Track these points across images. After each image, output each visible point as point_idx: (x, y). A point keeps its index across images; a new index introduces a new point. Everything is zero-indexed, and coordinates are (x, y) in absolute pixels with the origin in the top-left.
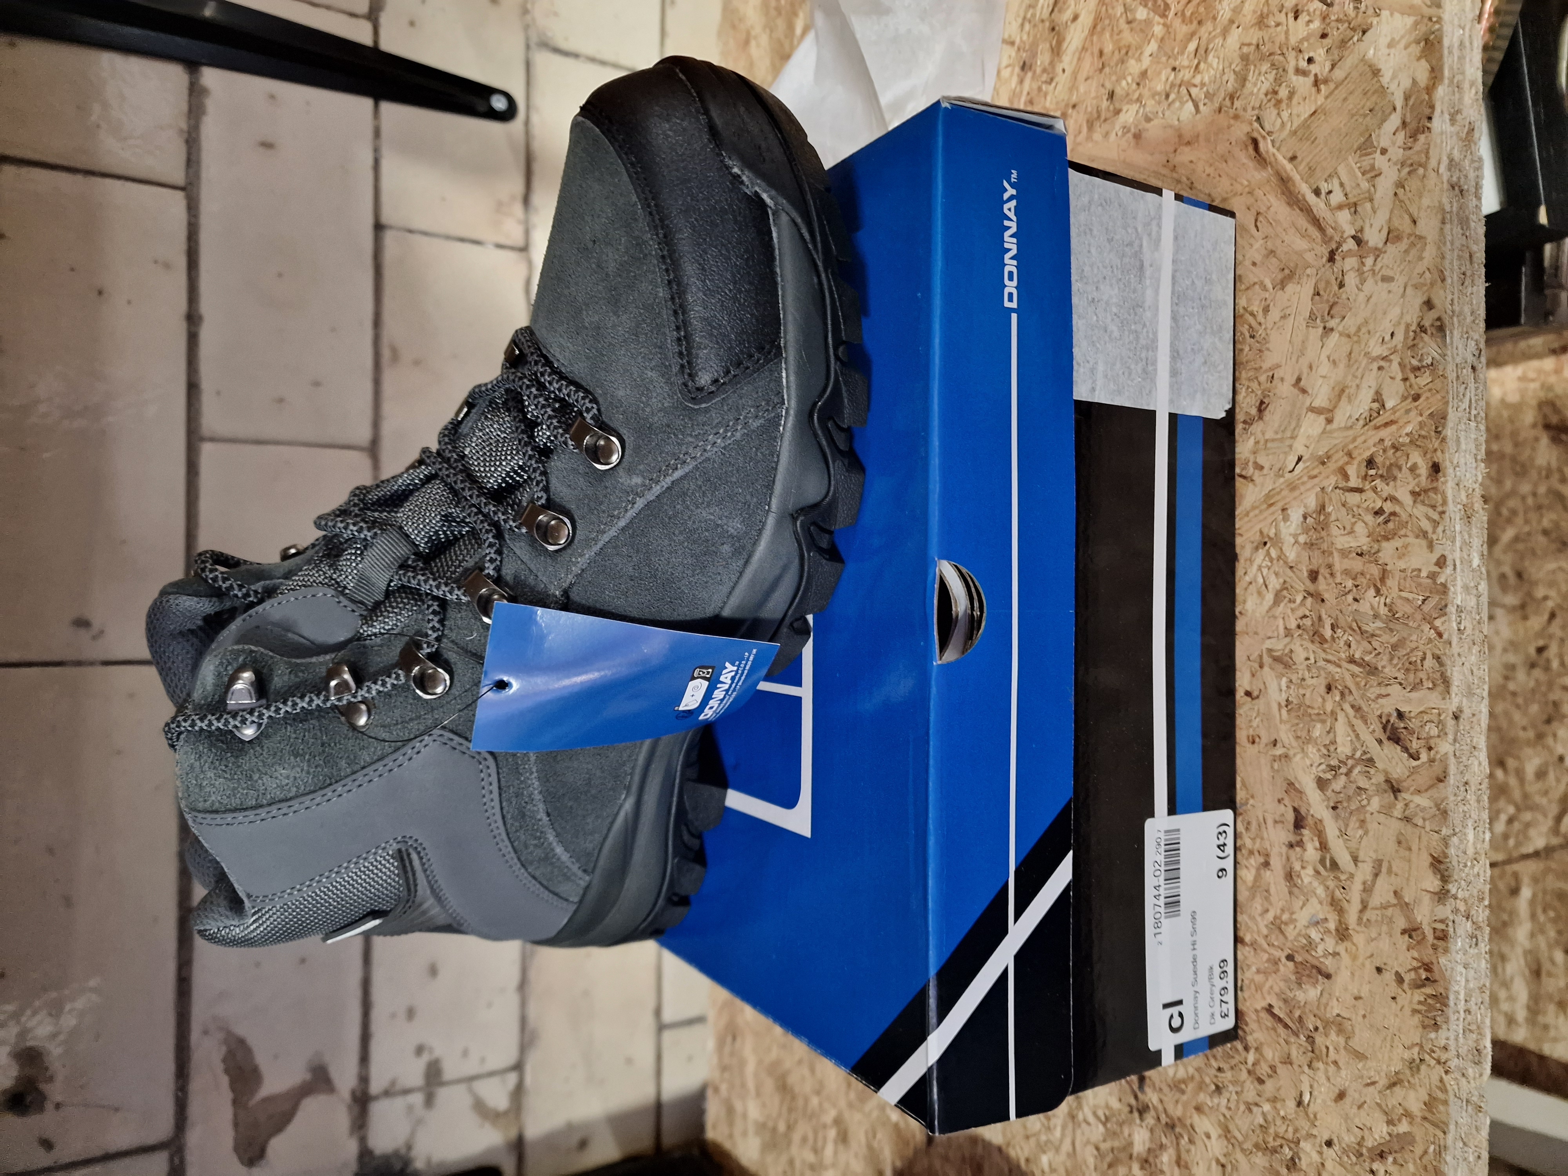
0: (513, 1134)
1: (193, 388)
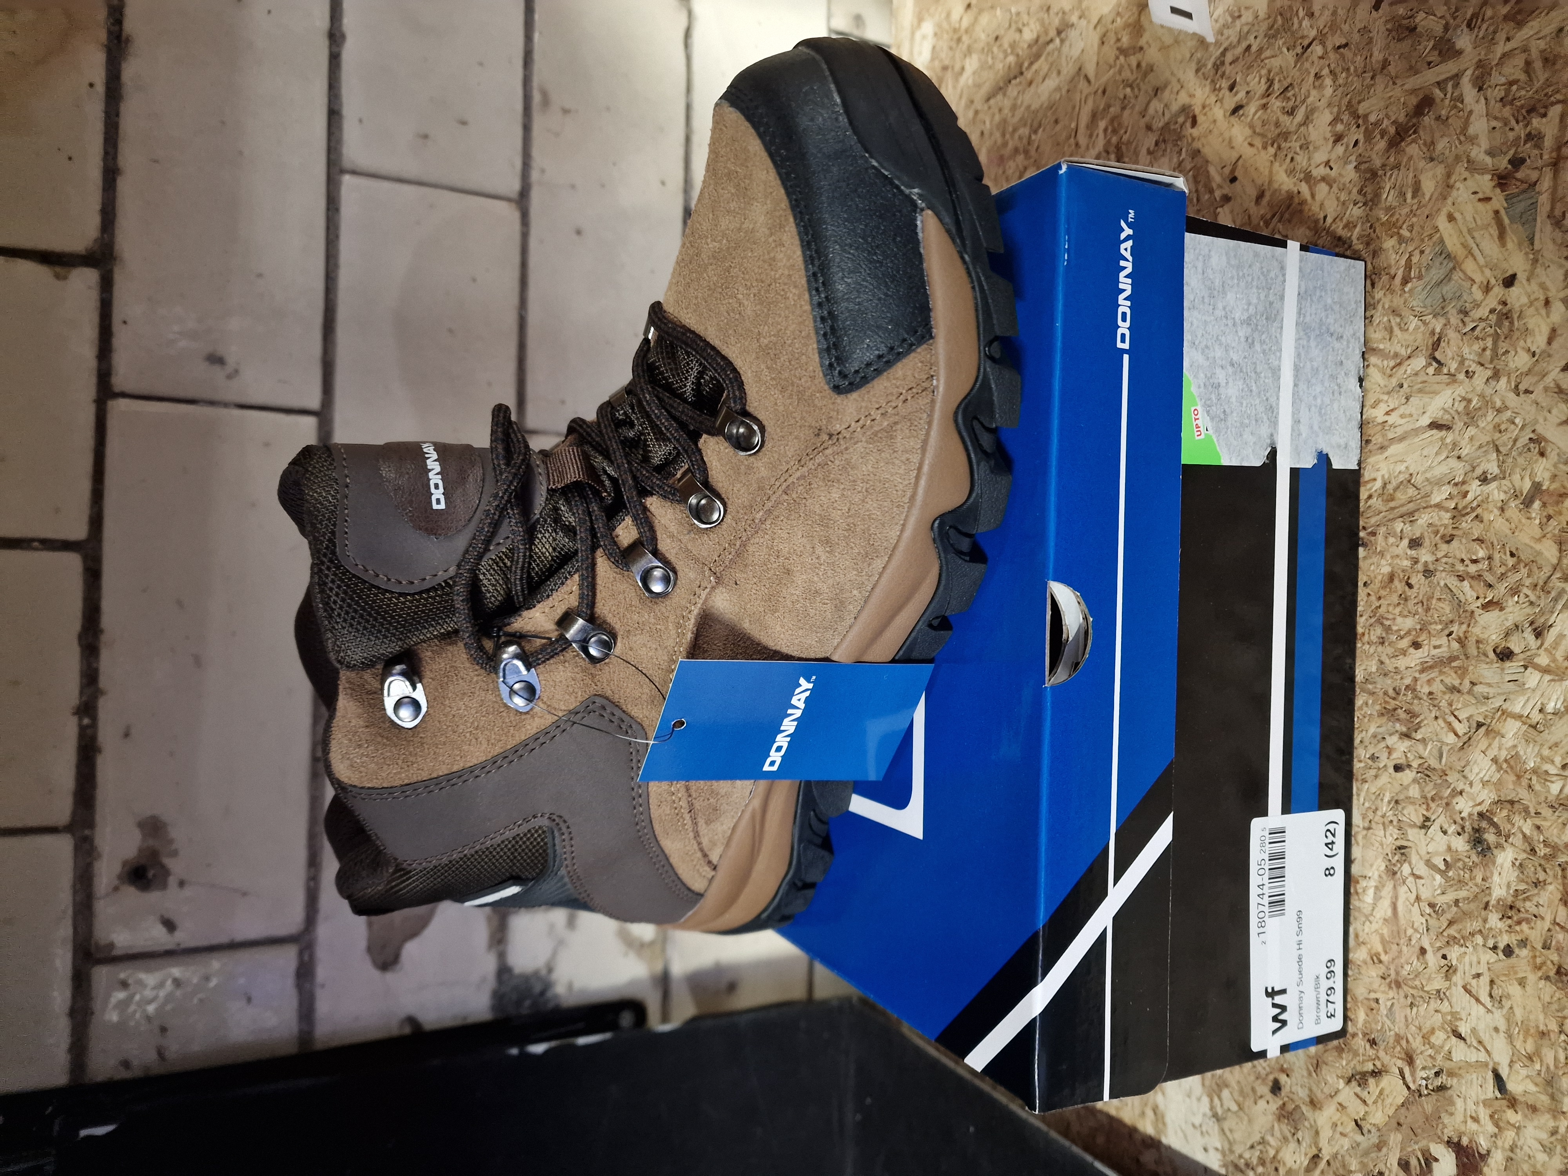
0: (659, 968)
1: (334, 115)
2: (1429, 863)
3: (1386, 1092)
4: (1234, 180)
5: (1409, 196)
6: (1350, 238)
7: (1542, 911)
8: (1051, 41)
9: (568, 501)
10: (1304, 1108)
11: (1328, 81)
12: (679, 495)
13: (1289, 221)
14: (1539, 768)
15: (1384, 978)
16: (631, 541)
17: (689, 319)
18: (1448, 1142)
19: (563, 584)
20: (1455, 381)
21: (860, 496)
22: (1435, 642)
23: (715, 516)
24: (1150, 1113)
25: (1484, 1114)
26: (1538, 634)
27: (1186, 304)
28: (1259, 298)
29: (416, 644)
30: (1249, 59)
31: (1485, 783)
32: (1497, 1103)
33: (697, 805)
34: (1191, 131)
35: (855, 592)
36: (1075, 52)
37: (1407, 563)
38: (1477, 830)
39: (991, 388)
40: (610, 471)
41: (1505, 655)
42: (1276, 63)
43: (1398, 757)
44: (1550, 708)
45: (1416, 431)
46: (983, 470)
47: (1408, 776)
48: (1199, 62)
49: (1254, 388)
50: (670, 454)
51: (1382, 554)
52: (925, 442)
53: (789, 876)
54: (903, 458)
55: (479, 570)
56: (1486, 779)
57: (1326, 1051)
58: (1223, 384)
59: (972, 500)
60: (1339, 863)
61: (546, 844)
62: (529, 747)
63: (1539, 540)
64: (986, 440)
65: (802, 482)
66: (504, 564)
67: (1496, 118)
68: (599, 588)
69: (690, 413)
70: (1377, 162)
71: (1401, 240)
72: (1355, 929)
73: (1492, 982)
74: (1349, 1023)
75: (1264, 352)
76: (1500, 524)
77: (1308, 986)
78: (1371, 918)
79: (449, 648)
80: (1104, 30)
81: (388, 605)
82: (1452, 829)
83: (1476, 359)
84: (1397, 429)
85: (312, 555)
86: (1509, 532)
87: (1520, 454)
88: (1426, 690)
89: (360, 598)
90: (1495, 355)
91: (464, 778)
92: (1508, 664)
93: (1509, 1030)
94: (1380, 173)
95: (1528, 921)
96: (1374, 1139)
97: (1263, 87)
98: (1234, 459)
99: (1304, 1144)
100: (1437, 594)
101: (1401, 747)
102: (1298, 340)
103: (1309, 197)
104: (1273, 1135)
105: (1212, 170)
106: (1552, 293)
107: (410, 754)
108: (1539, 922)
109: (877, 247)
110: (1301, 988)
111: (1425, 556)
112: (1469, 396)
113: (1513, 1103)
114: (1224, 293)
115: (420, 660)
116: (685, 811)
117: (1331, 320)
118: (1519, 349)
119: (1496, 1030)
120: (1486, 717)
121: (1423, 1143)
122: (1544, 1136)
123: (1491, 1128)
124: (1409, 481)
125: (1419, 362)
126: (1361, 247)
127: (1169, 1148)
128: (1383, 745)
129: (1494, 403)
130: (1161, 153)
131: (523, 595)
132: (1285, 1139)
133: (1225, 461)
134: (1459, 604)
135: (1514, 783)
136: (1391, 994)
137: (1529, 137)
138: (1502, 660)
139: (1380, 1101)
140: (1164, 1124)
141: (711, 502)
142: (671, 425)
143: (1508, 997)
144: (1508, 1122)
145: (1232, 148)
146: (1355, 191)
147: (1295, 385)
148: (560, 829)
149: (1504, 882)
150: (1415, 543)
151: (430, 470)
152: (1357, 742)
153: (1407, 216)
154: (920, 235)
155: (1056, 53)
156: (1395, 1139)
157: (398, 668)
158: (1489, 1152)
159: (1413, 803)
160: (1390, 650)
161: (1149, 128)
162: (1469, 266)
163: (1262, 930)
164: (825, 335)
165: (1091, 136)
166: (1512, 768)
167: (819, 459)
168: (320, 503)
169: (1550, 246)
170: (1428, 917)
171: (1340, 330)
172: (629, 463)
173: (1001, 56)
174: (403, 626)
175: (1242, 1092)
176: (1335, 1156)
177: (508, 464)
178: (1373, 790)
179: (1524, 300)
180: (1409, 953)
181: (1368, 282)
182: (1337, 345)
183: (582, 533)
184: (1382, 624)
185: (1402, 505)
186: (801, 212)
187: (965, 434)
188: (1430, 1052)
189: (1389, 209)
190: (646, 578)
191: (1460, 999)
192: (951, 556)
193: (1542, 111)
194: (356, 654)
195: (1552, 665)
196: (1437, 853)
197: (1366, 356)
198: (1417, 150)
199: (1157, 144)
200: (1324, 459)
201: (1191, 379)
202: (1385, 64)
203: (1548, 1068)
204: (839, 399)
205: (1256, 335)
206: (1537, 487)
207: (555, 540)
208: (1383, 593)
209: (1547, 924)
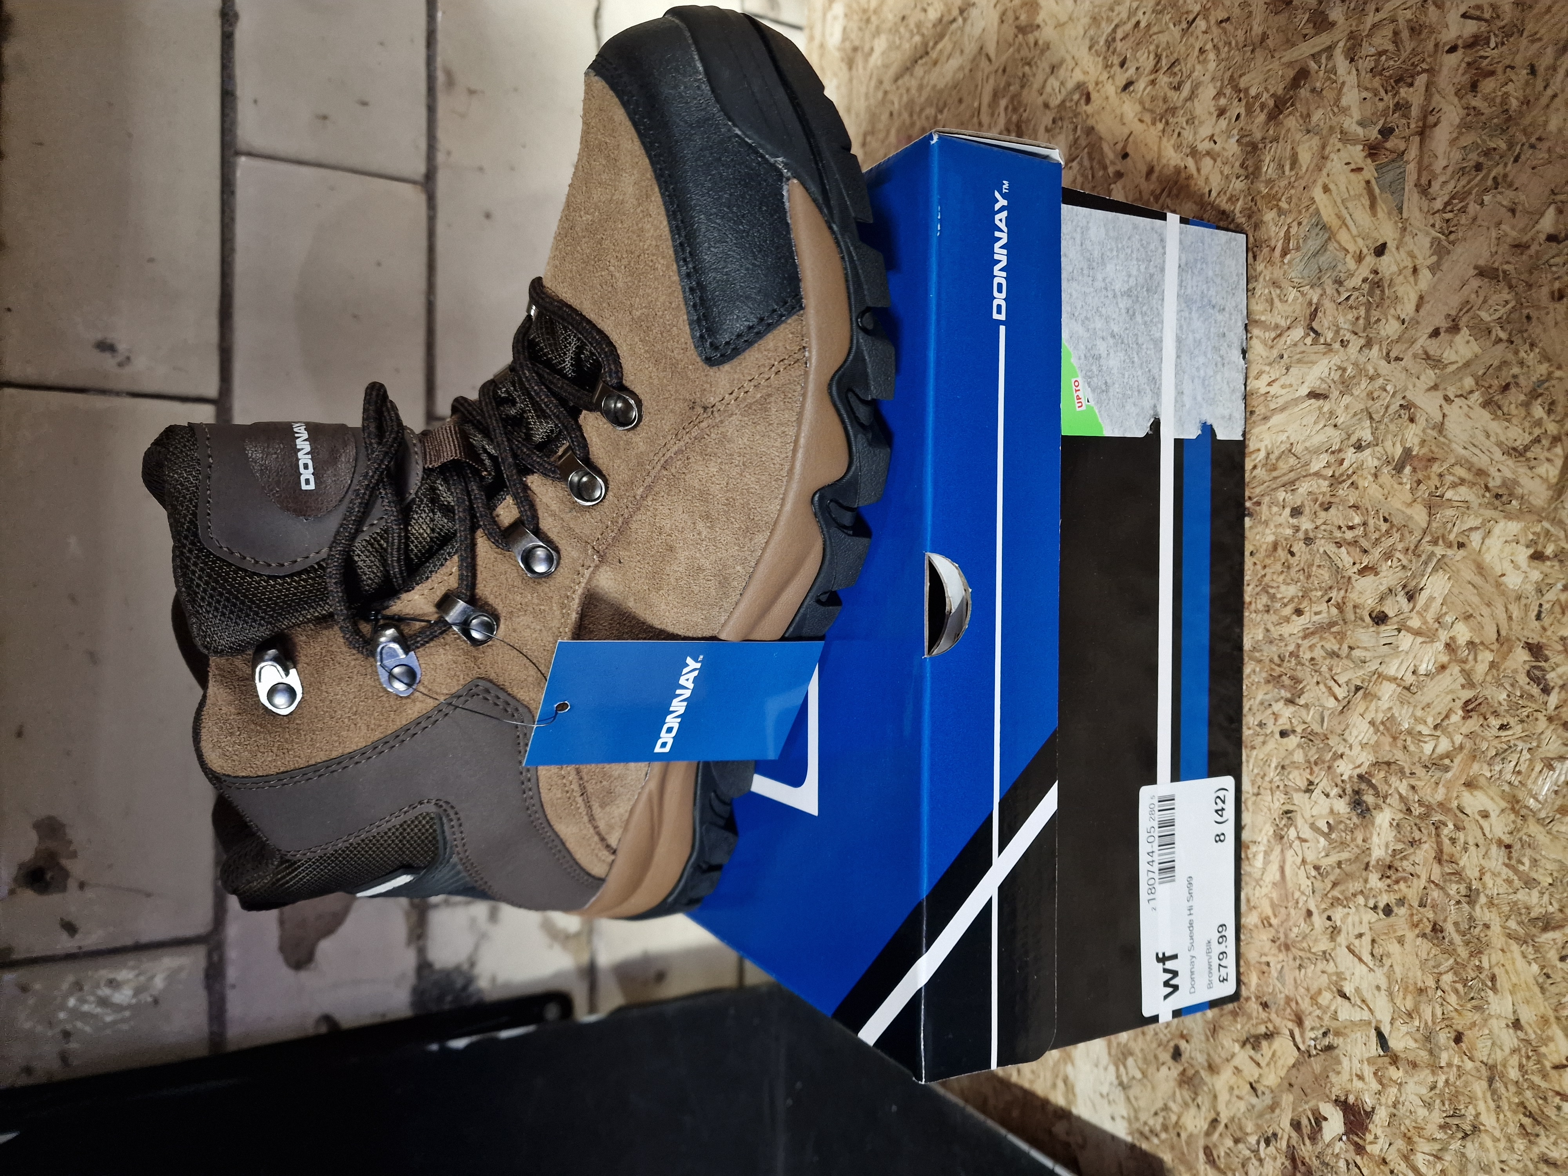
0: (585, 959)
1: (228, 96)
2: (1313, 827)
3: (1278, 1054)
4: (1125, 156)
5: (1287, 168)
6: (1233, 211)
7: (1418, 869)
8: (954, 20)
9: (446, 481)
10: (1203, 1073)
11: (1212, 56)
12: (560, 473)
13: (1177, 196)
14: (1413, 729)
15: (1273, 941)
16: (512, 520)
17: (565, 292)
18: (1336, 1101)
19: (442, 565)
20: (1331, 350)
21: (738, 469)
22: (1316, 608)
23: (597, 494)
24: (1060, 1084)
25: (1368, 1071)
26: (1411, 597)
27: (1064, 275)
28: (1139, 270)
29: (288, 628)
30: (1139, 35)
31: (1363, 746)
32: (1380, 1060)
33: (590, 788)
34: (1085, 108)
35: (738, 568)
36: (977, 31)
37: (1289, 532)
38: (1357, 792)
39: (865, 360)
40: (490, 449)
41: (1380, 619)
42: (1163, 39)
43: (1283, 723)
44: (1422, 670)
45: (1296, 401)
46: (860, 443)
47: (1293, 741)
48: (1092, 39)
49: (1136, 359)
50: (552, 431)
51: (1266, 523)
52: (800, 414)
53: (693, 860)
54: (779, 431)
55: (354, 551)
56: (1364, 741)
57: (1222, 1016)
58: (1104, 355)
59: (851, 473)
60: (1229, 829)
61: (435, 831)
62: (411, 732)
63: (1410, 505)
64: (863, 412)
65: (680, 456)
66: (381, 545)
67: (1367, 89)
68: (480, 568)
69: (569, 390)
70: (1258, 135)
71: (1281, 212)
72: (1247, 894)
73: (1373, 941)
74: (1243, 987)
75: (1145, 323)
76: (1374, 491)
77: (1200, 950)
78: (1261, 883)
79: (326, 632)
80: (1003, 8)
81: (257, 588)
82: (1334, 792)
83: (1350, 328)
84: (1279, 400)
85: (173, 537)
86: (1382, 498)
87: (1392, 421)
88: (1308, 656)
89: (226, 581)
90: (1368, 324)
91: (343, 765)
92: (1383, 628)
93: (1389, 988)
94: (1261, 146)
95: (1405, 880)
96: (1268, 1100)
97: (1152, 62)
98: (1116, 431)
99: (1204, 1109)
100: (1317, 562)
101: (1287, 712)
102: (1180, 311)
103: (1194, 172)
104: (1174, 1101)
105: (1106, 148)
106: (1419, 261)
107: (286, 741)
108: (1415, 880)
109: (743, 216)
110: (1192, 953)
111: (1306, 524)
112: (1345, 365)
113: (1395, 1060)
114: (1104, 264)
115: (294, 645)
116: (577, 794)
117: (1212, 292)
118: (1389, 317)
119: (1378, 988)
120: (1363, 681)
121: (1312, 1103)
122: (1424, 1091)
123: (1375, 1086)
124: (1290, 451)
125: (1298, 333)
126: (1243, 220)
127: (1078, 1119)
128: (1269, 711)
129: (1367, 371)
130: (1058, 130)
131: (402, 577)
132: (1186, 1104)
133: (1107, 433)
134: (1337, 571)
135: (1391, 745)
136: (1281, 956)
137: (1398, 106)
138: (1377, 624)
139: (1272, 1064)
140: (1074, 1095)
141: (592, 481)
142: (551, 402)
143: (1389, 955)
144: (1391, 1079)
145: (1124, 124)
146: (1237, 164)
147: (1178, 357)
148: (448, 815)
149: (1383, 842)
150: (1296, 512)
151: (299, 450)
152: (1245, 710)
153: (1286, 188)
154: (787, 205)
155: (959, 32)
156: (1287, 1100)
157: (272, 652)
158: (1373, 1108)
159: (1297, 768)
160: (1274, 618)
161: (1046, 106)
162: (1343, 237)
163: (1152, 896)
164: (695, 306)
165: (992, 115)
166: (1388, 729)
167: (695, 432)
168: (182, 484)
169: (1417, 213)
170: (1313, 880)
171: (1222, 302)
172: (509, 440)
173: (907, 35)
174: (274, 610)
175: (1145, 1060)
176: (1232, 1119)
177: (379, 444)
178: (1261, 756)
179: (1394, 268)
180: (1297, 916)
181: (1250, 254)
182: (1220, 317)
183: (460, 514)
184: (1267, 592)
185: (1284, 475)
186: (665, 182)
187: (840, 406)
188: (1318, 1012)
189: (1270, 182)
190: (528, 558)
191: (1344, 959)
192: (834, 530)
193: (1409, 80)
194: (224, 640)
195: (1424, 627)
196: (1321, 816)
197: (1249, 328)
198: (1294, 122)
199: (1054, 121)
200: (1208, 430)
201: (1071, 350)
202: (1264, 37)
203: (1426, 1023)
204: (712, 371)
205: (1137, 307)
206: (1407, 453)
207: (432, 520)
208: (1268, 561)
209: (1423, 882)
